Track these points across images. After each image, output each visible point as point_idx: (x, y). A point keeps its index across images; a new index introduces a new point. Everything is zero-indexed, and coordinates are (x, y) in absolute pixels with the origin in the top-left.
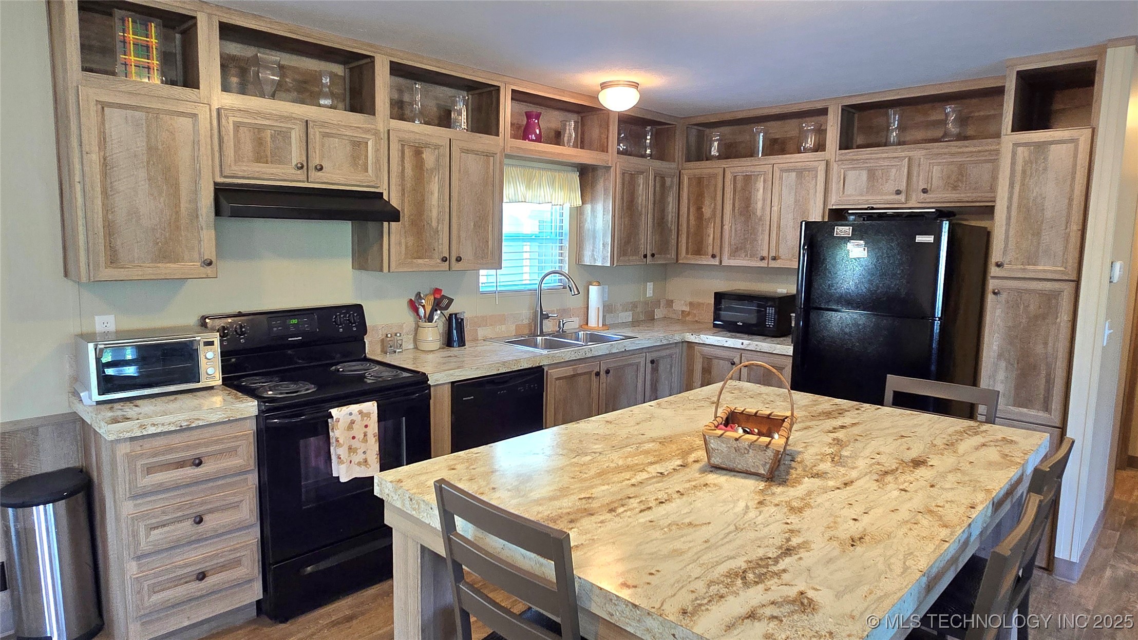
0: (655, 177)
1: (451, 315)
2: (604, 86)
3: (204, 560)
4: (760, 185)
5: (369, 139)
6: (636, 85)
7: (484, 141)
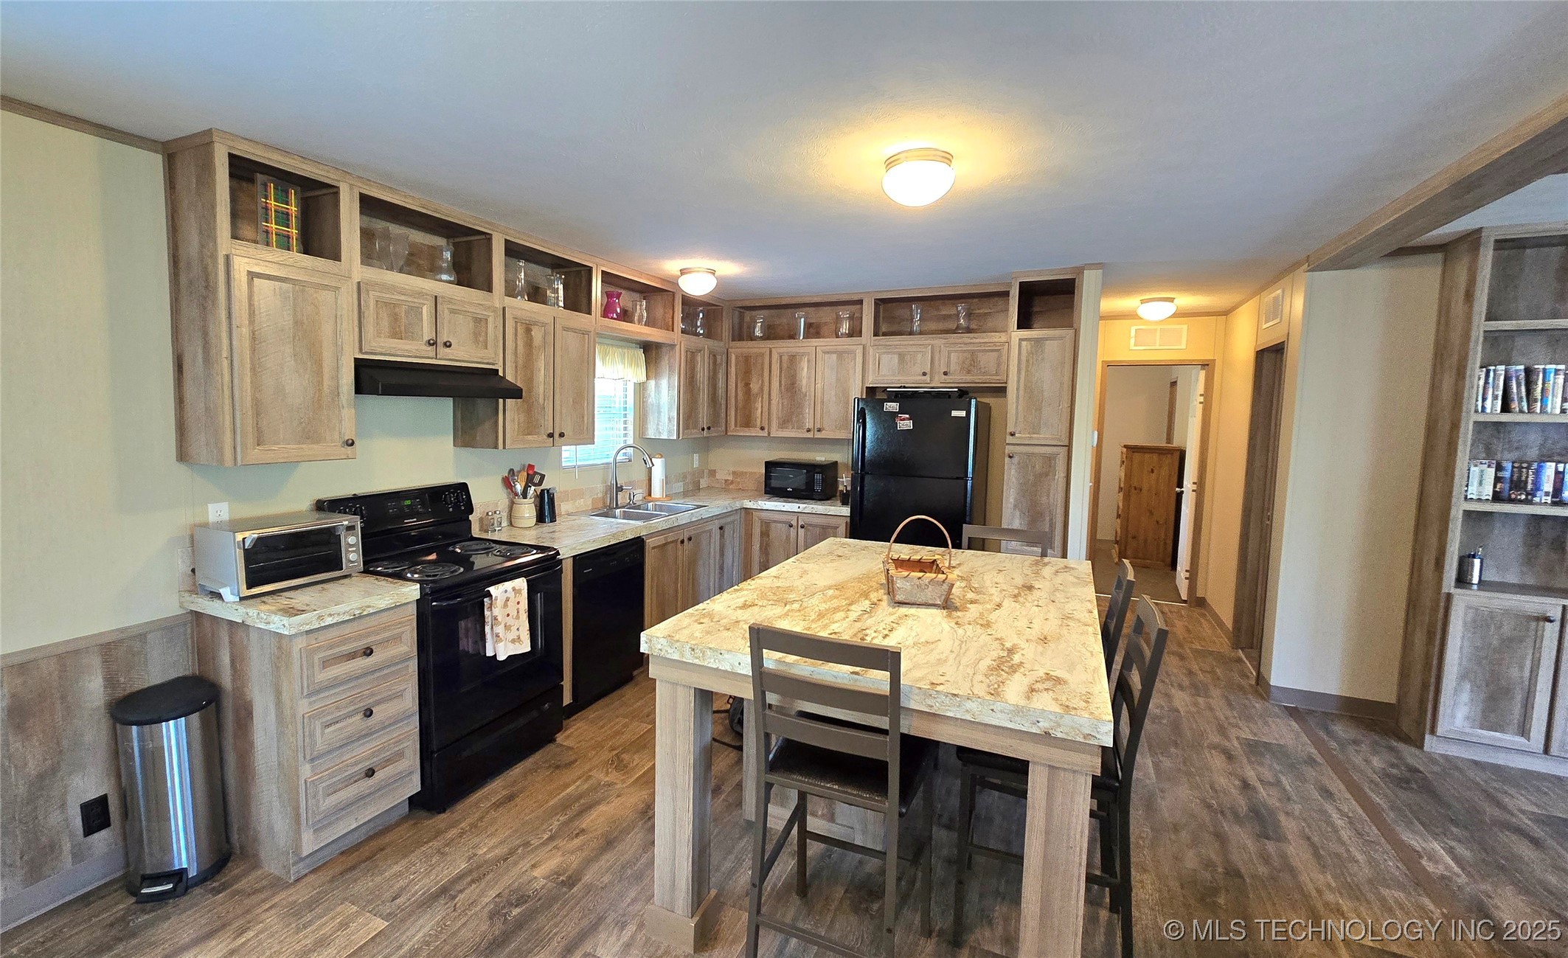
0: (708, 355)
1: (543, 491)
2: (683, 272)
3: (373, 755)
4: (805, 365)
5: (489, 316)
6: (713, 272)
7: (579, 319)
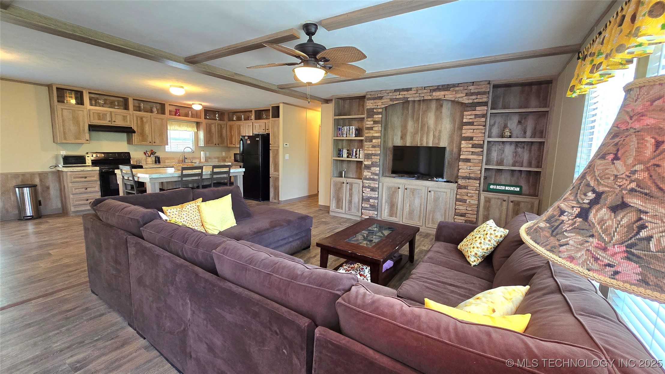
0: (218, 125)
1: (156, 156)
2: (192, 104)
3: (88, 197)
4: (242, 127)
5: (128, 116)
6: (199, 104)
7: (161, 116)
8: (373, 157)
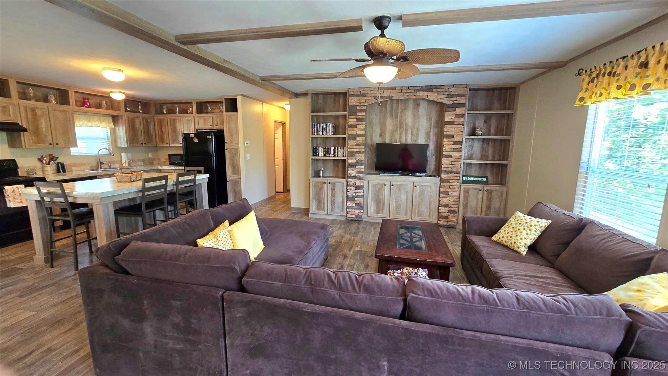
0: (143, 120)
1: (58, 163)
4: (178, 122)
5: (10, 106)
6: (122, 93)
7: (64, 107)
8: (357, 155)
